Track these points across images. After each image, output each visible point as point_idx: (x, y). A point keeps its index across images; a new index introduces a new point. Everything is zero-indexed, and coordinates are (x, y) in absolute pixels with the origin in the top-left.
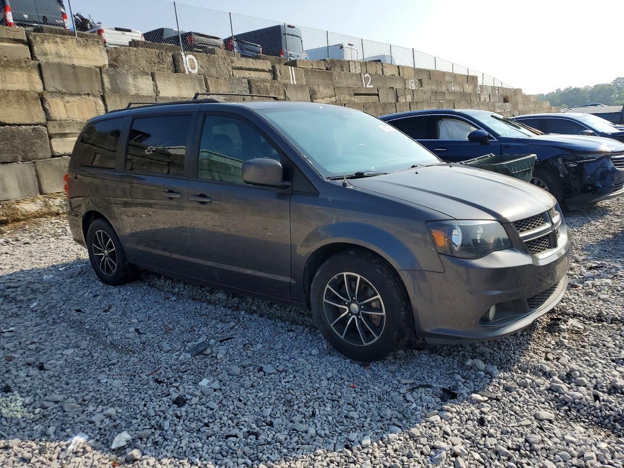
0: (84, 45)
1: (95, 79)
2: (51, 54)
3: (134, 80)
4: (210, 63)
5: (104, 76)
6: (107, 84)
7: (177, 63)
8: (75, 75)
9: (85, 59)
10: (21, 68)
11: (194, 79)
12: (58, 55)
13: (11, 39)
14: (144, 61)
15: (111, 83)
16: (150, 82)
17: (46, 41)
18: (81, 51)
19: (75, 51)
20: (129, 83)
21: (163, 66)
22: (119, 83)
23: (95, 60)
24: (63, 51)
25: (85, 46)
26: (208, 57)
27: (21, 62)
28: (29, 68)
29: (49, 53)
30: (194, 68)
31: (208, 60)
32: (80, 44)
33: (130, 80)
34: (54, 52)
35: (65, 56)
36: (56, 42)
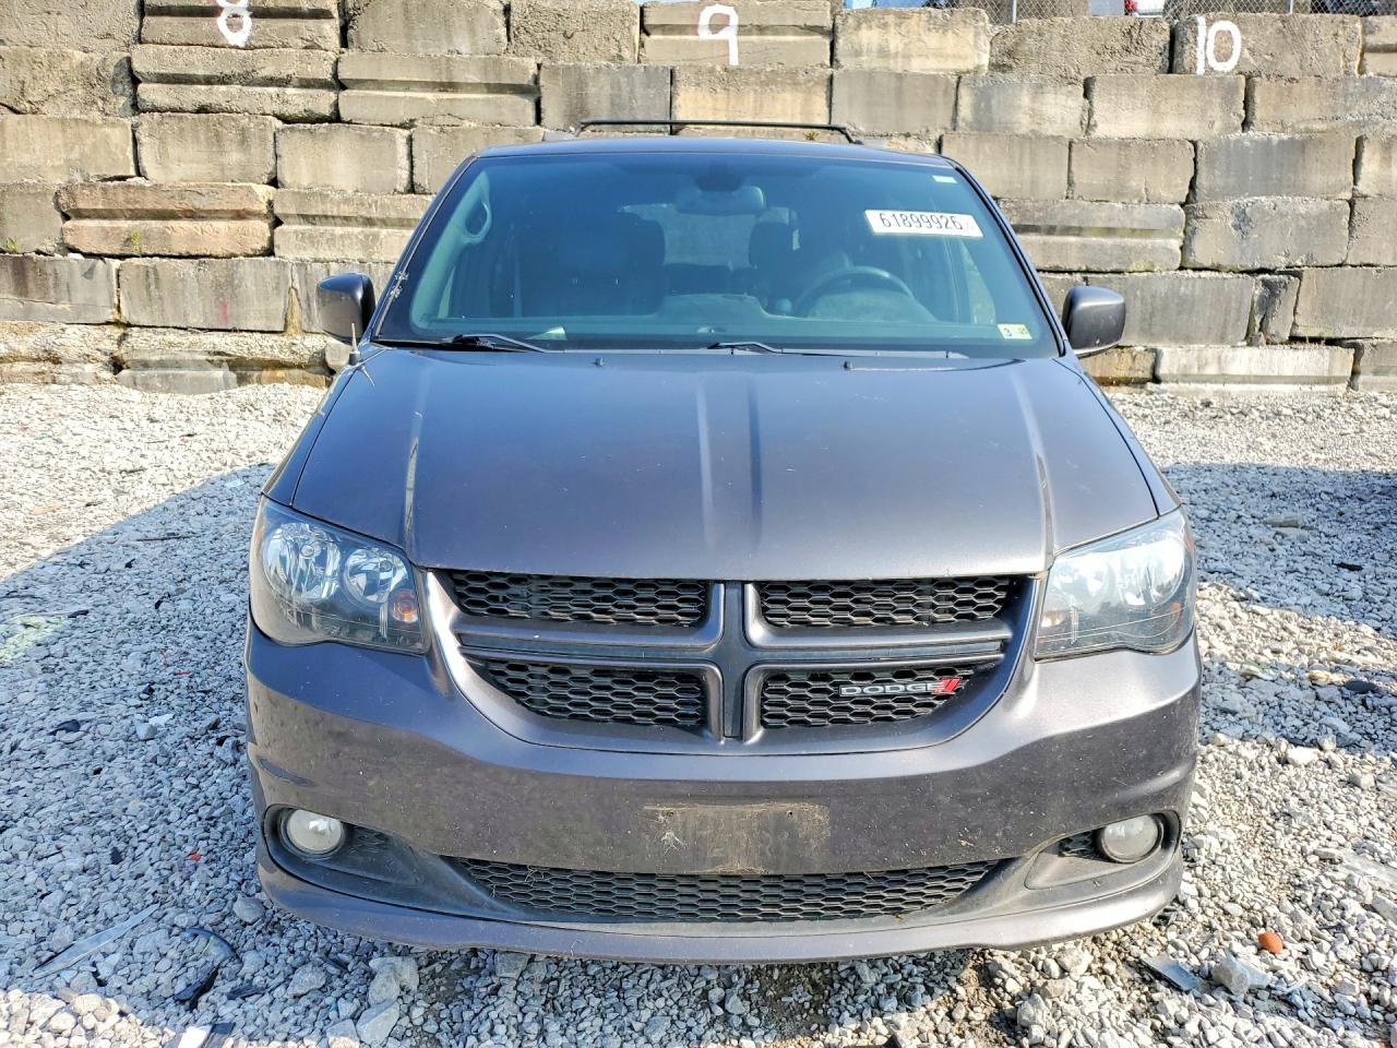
0: (942, 26)
1: (940, 99)
2: (869, 51)
3: (1033, 100)
4: (1285, 37)
5: (963, 91)
6: (965, 111)
7: (1178, 48)
8: (899, 93)
9: (936, 56)
10: (796, 84)
11: (1211, 88)
12: (883, 53)
13: (800, 27)
14: (1085, 50)
15: (976, 108)
16: (1076, 101)
17: (864, 25)
18: (933, 40)
19: (920, 40)
20: (1020, 107)
21: (1133, 58)
22: (994, 108)
23: (960, 57)
24: (895, 43)
25: (944, 27)
26: (1283, 21)
27: (796, 73)
28: (810, 84)
29: (865, 50)
30: (1223, 56)
31: (1280, 31)
32: (935, 24)
33: (1025, 100)
34: (875, 47)
35: (896, 54)
36: (885, 26)
